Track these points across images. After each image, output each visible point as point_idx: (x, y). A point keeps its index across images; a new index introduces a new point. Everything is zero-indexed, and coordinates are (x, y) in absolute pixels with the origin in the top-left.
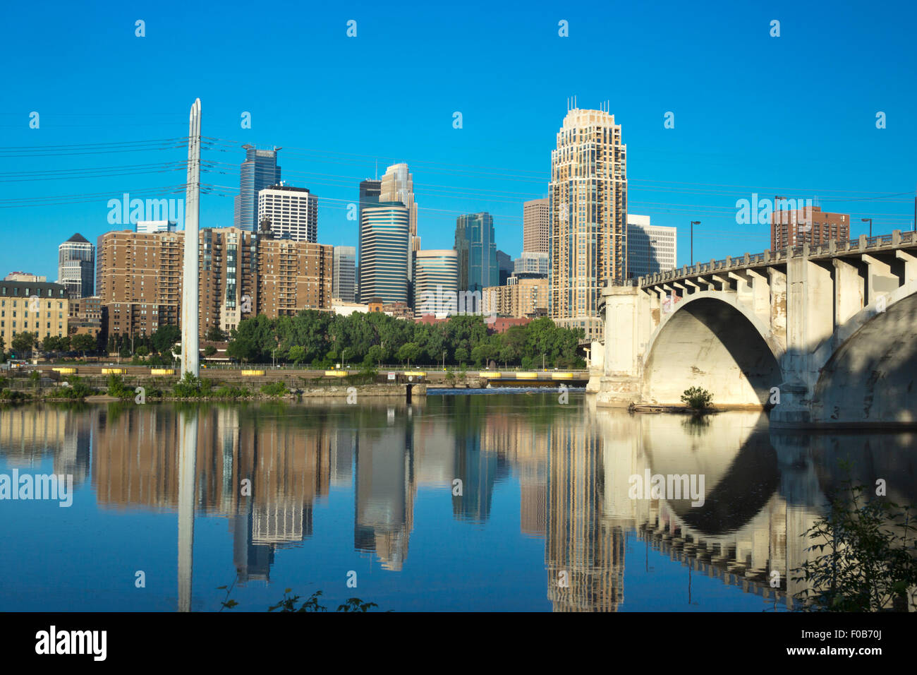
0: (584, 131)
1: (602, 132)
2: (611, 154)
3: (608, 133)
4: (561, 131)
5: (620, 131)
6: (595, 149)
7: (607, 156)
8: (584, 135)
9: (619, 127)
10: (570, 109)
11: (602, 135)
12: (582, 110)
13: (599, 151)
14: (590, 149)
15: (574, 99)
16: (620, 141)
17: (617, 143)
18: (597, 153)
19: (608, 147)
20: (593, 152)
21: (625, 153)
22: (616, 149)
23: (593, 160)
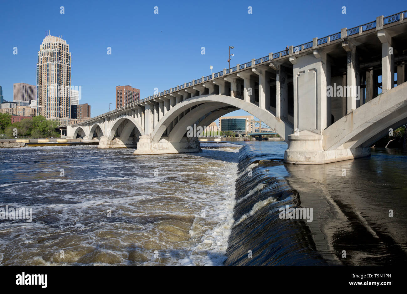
0: (53, 45)
1: (61, 45)
2: (65, 55)
3: (64, 46)
4: (43, 44)
5: (69, 47)
6: (59, 52)
7: (63, 56)
8: (53, 46)
9: (68, 45)
10: (47, 35)
11: (61, 47)
12: (52, 36)
13: (60, 53)
14: (57, 51)
15: (49, 31)
16: (68, 51)
17: (67, 51)
18: (59, 54)
19: (64, 52)
20: (58, 53)
21: (70, 56)
22: (67, 53)
23: (58, 56)
